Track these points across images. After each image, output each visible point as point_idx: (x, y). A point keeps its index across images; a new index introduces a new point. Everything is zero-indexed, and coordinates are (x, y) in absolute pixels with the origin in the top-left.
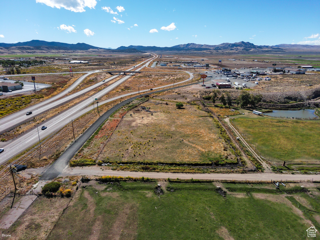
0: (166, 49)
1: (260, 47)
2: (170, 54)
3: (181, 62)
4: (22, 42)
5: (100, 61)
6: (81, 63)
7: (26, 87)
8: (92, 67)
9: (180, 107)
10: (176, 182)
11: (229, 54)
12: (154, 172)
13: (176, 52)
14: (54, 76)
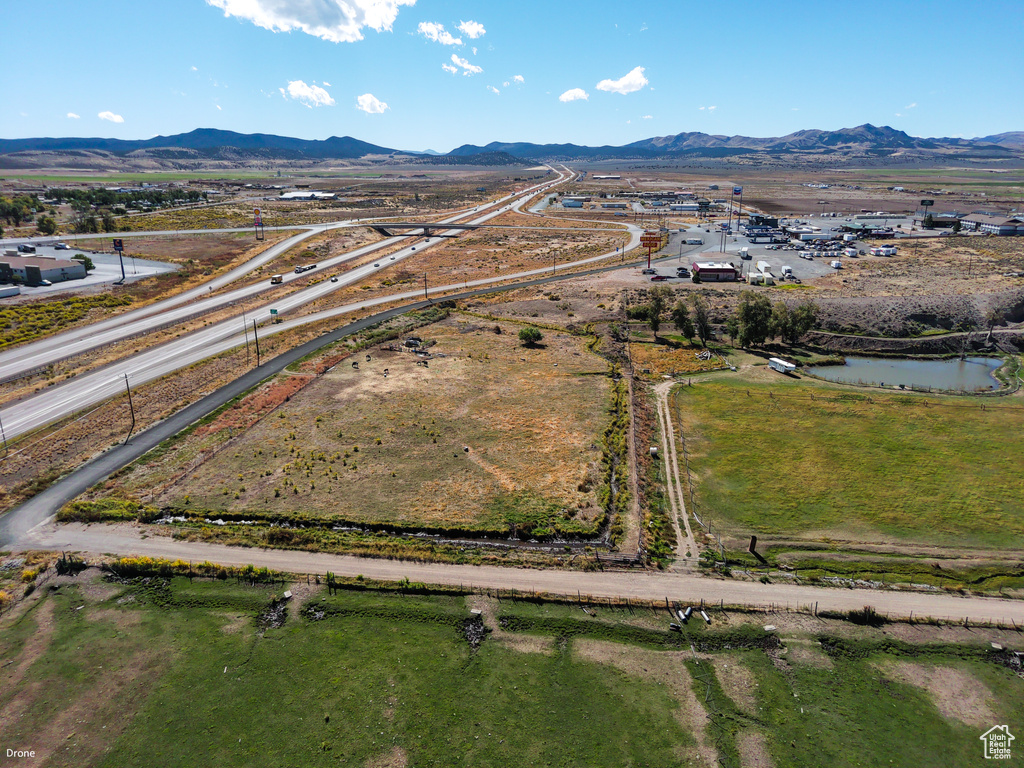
0: (607, 152)
1: (929, 143)
2: (617, 170)
3: (637, 196)
4: (166, 134)
5: (374, 194)
6: (313, 198)
7: (100, 270)
8: (344, 209)
9: (532, 341)
10: (350, 587)
11: (817, 167)
12: (302, 550)
13: (640, 161)
14: (208, 237)
